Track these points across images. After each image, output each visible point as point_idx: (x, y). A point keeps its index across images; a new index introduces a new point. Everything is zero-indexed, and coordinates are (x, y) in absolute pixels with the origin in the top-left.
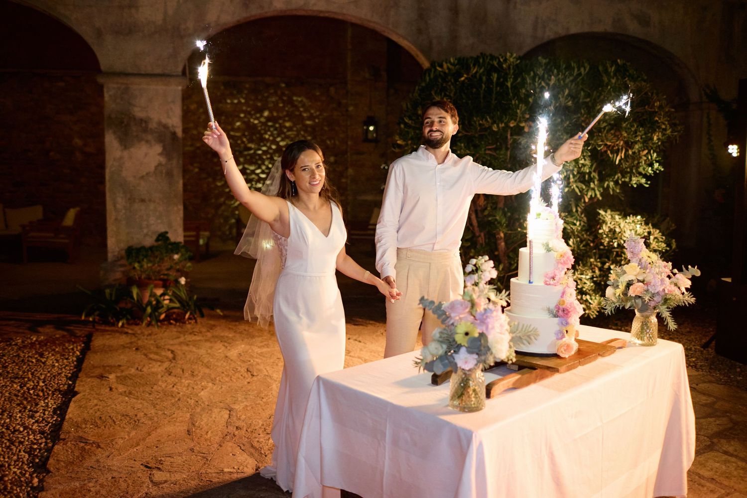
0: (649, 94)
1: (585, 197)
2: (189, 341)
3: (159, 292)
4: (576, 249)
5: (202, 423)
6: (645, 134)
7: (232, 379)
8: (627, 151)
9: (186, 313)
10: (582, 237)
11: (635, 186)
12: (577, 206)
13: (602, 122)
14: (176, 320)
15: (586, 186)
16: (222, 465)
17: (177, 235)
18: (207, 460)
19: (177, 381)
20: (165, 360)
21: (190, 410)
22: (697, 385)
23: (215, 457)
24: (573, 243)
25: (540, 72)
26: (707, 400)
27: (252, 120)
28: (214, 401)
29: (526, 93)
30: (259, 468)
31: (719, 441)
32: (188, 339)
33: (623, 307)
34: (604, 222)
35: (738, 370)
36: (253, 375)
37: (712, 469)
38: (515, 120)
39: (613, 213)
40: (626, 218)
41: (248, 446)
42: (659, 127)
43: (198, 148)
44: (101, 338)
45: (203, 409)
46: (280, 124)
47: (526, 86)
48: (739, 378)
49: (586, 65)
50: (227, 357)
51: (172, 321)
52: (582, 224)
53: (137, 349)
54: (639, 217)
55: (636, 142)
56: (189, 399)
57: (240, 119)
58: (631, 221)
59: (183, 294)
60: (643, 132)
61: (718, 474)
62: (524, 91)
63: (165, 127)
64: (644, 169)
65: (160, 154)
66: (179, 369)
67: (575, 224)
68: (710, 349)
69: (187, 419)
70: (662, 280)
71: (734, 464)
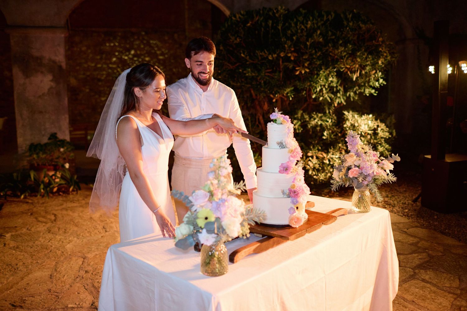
0: (376, 33)
1: (335, 102)
2: (69, 207)
3: (51, 173)
4: (329, 138)
5: (62, 269)
6: (373, 59)
7: (91, 234)
8: (361, 71)
9: (70, 187)
10: (333, 130)
11: (368, 95)
12: (329, 109)
13: (343, 52)
14: (64, 192)
15: (335, 95)
16: (67, 302)
17: (65, 135)
18: (59, 298)
19: (53, 237)
20: (49, 221)
21: (57, 258)
22: (408, 229)
23: (64, 296)
24: (327, 134)
25: (301, 19)
26: (414, 240)
27: (123, 57)
28: (75, 251)
29: (291, 33)
30: (94, 303)
31: (420, 271)
32: (68, 206)
33: (344, 186)
34: (347, 119)
35: (436, 217)
36: (106, 231)
37: (413, 294)
38: (284, 52)
39: (353, 113)
40: (362, 117)
41: (90, 285)
42: (383, 55)
43: (88, 76)
44: (9, 206)
45: (65, 258)
46: (142, 59)
47: (291, 28)
48: (436, 223)
49: (332, 13)
50: (91, 218)
51: (61, 193)
52: (333, 121)
53: (31, 214)
54: (371, 116)
55: (367, 66)
56: (57, 251)
57: (115, 56)
58: (365, 119)
59: (68, 175)
60: (371, 59)
61: (417, 297)
62: (289, 32)
63: (54, 62)
64: (373, 83)
65: (52, 81)
66: (56, 228)
67: (328, 122)
68: (418, 203)
69: (52, 266)
70: (371, 166)
71: (428, 289)
